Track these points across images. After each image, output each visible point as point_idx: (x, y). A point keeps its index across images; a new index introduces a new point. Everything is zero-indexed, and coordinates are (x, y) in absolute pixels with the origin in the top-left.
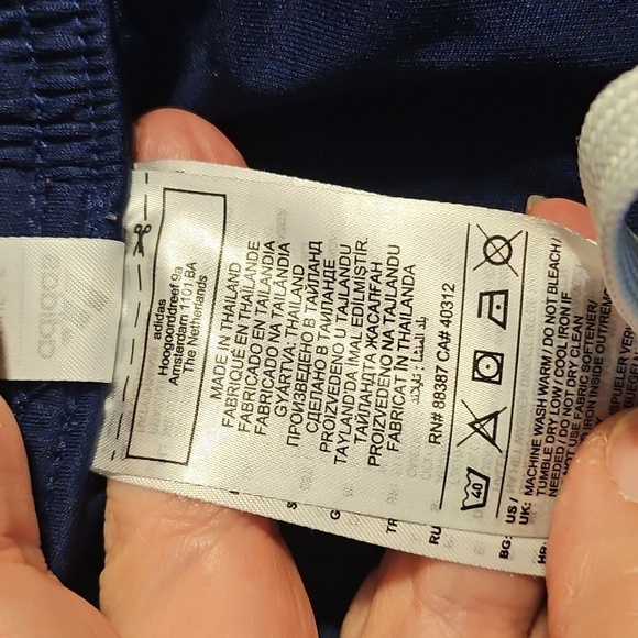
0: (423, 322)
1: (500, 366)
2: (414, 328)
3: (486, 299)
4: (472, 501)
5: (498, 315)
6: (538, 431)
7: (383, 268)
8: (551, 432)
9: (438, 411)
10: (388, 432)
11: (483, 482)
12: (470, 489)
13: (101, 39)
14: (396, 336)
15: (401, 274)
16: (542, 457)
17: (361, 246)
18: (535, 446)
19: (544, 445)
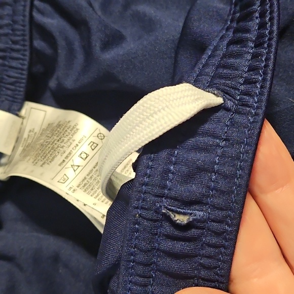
0: (74, 141)
1: (87, 157)
2: (71, 141)
3: (92, 143)
4: (62, 181)
5: (93, 147)
6: (88, 175)
7: (71, 127)
8: (91, 178)
9: (65, 159)
10: (50, 160)
11: (67, 178)
12: (63, 179)
13: (25, 67)
14: (65, 141)
15: (75, 129)
16: (85, 181)
17: (69, 122)
18: (85, 178)
19: (88, 179)
